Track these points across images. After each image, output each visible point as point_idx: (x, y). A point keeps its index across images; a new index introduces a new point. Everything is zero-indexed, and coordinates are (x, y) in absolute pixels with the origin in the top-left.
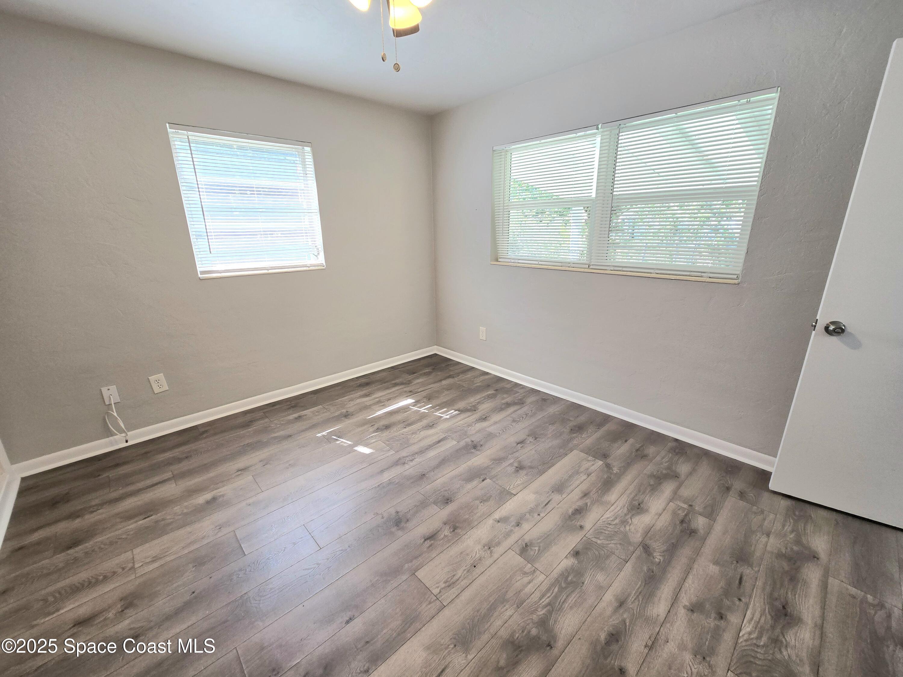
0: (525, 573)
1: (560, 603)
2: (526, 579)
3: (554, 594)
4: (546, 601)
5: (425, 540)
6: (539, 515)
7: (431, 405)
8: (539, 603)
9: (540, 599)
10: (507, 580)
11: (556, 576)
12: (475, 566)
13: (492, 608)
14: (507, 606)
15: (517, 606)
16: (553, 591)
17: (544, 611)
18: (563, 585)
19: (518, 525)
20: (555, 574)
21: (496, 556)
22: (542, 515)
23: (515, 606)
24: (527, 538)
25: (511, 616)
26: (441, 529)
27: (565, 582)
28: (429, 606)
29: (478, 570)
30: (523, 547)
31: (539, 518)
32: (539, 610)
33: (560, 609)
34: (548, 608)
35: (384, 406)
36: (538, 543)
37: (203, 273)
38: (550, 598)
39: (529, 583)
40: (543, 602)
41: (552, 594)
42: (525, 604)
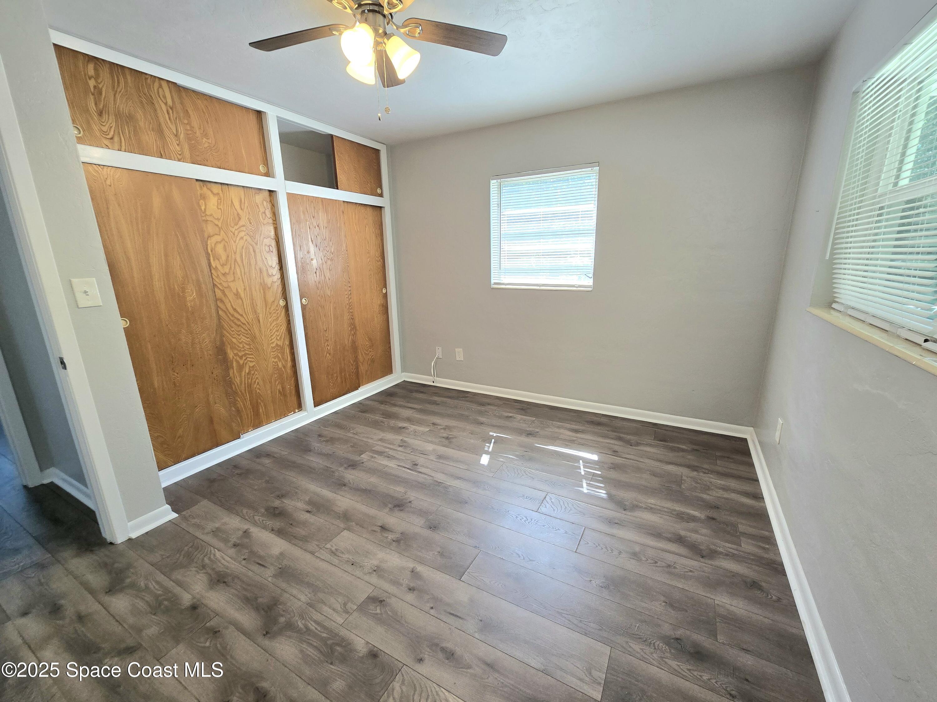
0: (345, 604)
1: (309, 639)
2: (338, 607)
3: (320, 633)
4: (312, 626)
5: (381, 527)
6: (432, 608)
7: (600, 473)
8: (310, 621)
9: (315, 622)
10: (336, 590)
11: (341, 634)
12: (352, 564)
13: (309, 585)
14: (309, 595)
15: (309, 603)
16: (323, 632)
17: (301, 625)
18: (329, 642)
19: (411, 589)
20: (344, 632)
21: (367, 578)
22: (432, 612)
23: (309, 601)
24: (393, 601)
25: (299, 600)
26: (396, 532)
27: (333, 643)
28: (315, 546)
29: (349, 568)
30: (379, 598)
31: (427, 608)
32: (303, 622)
33: (301, 641)
34: (305, 630)
35: (566, 446)
36: (386, 612)
37: (495, 284)
38: (316, 631)
39: (334, 610)
40: (311, 624)
41: (319, 631)
42: (311, 609)
